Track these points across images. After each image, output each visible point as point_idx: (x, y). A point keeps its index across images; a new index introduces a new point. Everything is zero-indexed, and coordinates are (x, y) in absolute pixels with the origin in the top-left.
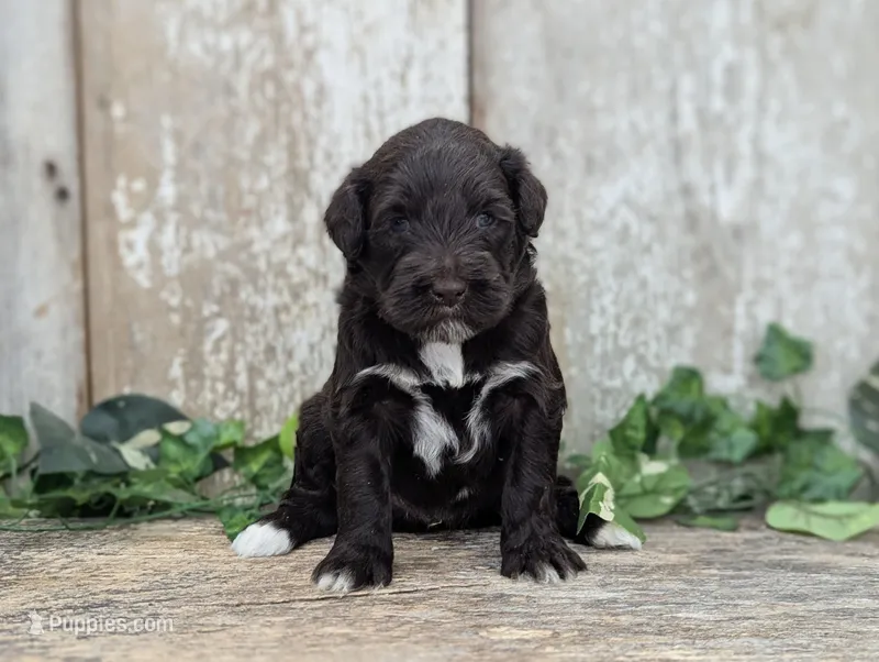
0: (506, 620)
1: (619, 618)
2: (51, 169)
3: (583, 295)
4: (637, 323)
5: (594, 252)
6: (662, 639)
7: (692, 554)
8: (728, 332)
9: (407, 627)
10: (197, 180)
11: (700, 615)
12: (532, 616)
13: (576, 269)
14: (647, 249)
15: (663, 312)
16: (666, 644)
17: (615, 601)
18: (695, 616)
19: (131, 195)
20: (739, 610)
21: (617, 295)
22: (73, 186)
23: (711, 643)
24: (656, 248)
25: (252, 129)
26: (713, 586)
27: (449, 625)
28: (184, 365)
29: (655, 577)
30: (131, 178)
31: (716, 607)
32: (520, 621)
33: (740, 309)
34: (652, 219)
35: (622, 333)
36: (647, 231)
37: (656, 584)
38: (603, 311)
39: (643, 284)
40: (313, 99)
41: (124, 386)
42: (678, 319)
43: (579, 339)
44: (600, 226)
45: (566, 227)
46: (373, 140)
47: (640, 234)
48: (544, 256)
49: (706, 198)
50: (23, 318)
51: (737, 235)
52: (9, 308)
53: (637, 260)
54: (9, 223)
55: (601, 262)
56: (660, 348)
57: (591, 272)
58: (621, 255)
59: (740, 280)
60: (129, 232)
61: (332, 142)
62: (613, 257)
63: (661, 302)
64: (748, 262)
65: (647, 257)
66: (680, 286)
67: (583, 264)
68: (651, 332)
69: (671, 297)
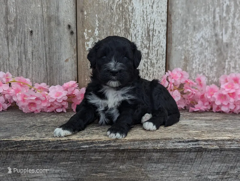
0: (190, 129)
1: (214, 129)
2: (69, 27)
3: (191, 59)
4: (203, 66)
5: (195, 49)
6: (225, 133)
8: (224, 68)
9: (170, 130)
10: (103, 30)
11: (230, 128)
13: (190, 53)
14: (207, 48)
15: (210, 63)
16: (227, 134)
17: (211, 126)
19: (88, 33)
20: (238, 128)
21: (199, 59)
22: (75, 32)
24: (209, 48)
25: (117, 18)
26: (230, 123)
30: (88, 29)
31: (233, 127)
32: (193, 129)
33: (227, 63)
34: (208, 41)
35: (200, 68)
36: (207, 44)
37: (217, 123)
38: (196, 62)
39: (205, 57)
40: (131, 11)
41: (86, 78)
42: (213, 65)
43: (190, 69)
44: (196, 43)
45: (188, 43)
46: (145, 21)
47: (205, 45)
48: (183, 50)
49: (221, 37)
50: (62, 62)
51: (227, 46)
52: (59, 59)
53: (204, 51)
54: (59, 39)
55: (196, 51)
56: (208, 71)
57: (194, 54)
58: (201, 50)
59: (227, 56)
60: (87, 42)
61: (135, 22)
62: (199, 50)
63: (209, 61)
64: (229, 52)
65: (206, 51)
66: (214, 57)
67: (192, 52)
68: (207, 68)
69: (211, 60)
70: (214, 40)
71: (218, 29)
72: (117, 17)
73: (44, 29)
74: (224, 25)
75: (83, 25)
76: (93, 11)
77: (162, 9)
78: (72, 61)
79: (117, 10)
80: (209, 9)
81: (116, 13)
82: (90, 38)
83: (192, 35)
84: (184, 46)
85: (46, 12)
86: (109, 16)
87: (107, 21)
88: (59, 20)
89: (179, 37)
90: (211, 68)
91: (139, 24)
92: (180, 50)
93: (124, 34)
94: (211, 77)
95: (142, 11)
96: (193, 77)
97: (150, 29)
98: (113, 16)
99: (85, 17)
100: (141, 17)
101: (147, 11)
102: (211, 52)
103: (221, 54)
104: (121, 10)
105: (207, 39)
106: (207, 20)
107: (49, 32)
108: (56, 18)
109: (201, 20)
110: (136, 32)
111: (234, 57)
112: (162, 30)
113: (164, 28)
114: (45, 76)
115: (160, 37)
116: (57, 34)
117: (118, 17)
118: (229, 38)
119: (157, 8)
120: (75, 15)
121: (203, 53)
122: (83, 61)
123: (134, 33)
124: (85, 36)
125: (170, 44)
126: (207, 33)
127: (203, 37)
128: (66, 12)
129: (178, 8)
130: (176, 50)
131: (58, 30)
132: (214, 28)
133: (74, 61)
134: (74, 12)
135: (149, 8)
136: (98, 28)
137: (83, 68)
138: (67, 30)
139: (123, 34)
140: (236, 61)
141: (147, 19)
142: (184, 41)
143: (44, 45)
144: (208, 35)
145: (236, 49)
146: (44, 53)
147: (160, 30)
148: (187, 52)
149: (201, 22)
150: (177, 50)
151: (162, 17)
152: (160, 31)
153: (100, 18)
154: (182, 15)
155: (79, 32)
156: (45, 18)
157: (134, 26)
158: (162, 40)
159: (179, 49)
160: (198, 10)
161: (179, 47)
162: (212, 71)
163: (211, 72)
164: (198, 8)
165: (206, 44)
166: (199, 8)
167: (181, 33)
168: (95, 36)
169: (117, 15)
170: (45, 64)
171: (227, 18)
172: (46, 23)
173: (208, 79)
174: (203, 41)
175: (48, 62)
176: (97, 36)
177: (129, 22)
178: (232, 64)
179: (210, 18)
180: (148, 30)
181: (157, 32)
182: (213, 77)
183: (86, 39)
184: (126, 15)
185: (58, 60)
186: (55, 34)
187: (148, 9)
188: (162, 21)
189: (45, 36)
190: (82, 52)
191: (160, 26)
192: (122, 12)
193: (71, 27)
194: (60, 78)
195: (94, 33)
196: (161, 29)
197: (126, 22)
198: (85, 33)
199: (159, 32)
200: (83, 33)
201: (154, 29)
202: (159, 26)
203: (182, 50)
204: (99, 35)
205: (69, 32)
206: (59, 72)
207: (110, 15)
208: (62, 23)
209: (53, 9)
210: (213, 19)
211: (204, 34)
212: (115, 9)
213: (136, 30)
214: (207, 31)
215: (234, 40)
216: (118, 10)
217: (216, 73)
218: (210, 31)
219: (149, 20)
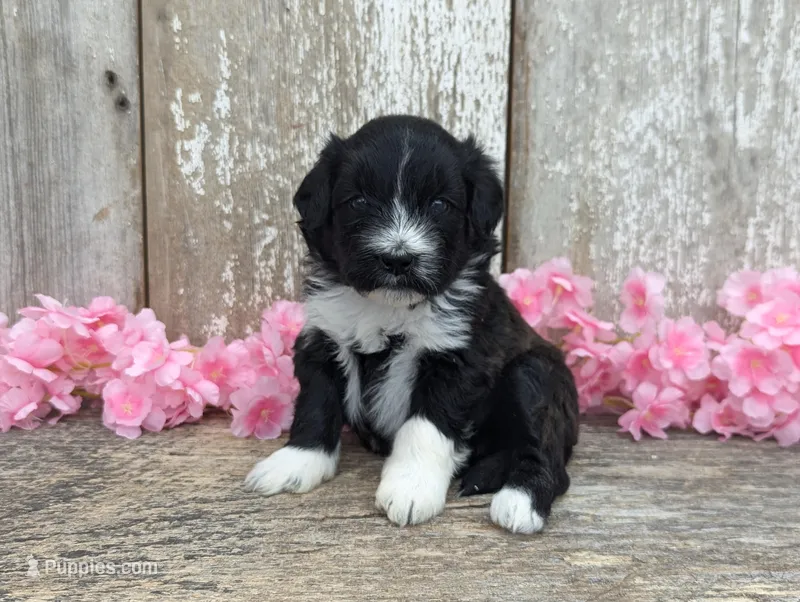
0: (583, 543)
1: (688, 542)
2: (111, 78)
3: (608, 213)
4: (657, 240)
5: (622, 173)
6: (738, 570)
7: (723, 467)
8: (740, 251)
10: (251, 94)
12: (605, 539)
13: (604, 189)
14: (670, 172)
15: (681, 232)
16: (745, 576)
17: (675, 522)
18: (757, 541)
19: (187, 106)
20: (794, 535)
21: (641, 213)
22: (133, 99)
23: (788, 576)
24: (678, 171)
25: (306, 45)
26: (759, 506)
27: (533, 549)
28: (234, 269)
29: (700, 493)
30: (187, 91)
31: (773, 531)
32: (597, 545)
33: (751, 231)
34: (676, 143)
35: (642, 249)
36: (673, 153)
37: (706, 504)
38: (626, 227)
39: (665, 204)
40: (363, 18)
41: (179, 287)
42: (694, 239)
43: (603, 254)
44: (628, 149)
45: (597, 149)
46: (419, 61)
47: (665, 158)
48: (575, 175)
49: (728, 127)
50: (84, 220)
51: (753, 161)
52: (70, 211)
53: (661, 183)
54: (71, 129)
55: (627, 182)
56: (676, 265)
57: (618, 192)
58: (647, 177)
59: (753, 203)
60: (185, 142)
61: (379, 61)
62: (639, 179)
63: (680, 222)
64: (762, 188)
65: (669, 180)
66: (698, 207)
67: (610, 184)
68: (669, 249)
69: (689, 217)
70: (702, 136)
71: (717, 94)
72: (308, 42)
73: (8, 87)
74: (741, 79)
75: (165, 72)
76: (207, 19)
77: (490, 11)
78: (122, 217)
79: (307, 15)
80: (681, 14)
81: (301, 25)
82: (197, 127)
83: (609, 118)
84: (580, 160)
85: (15, 20)
86: (275, 37)
87: (266, 58)
88: (69, 54)
89: (559, 124)
90: (689, 249)
91: (397, 73)
92: (563, 179)
93: (336, 109)
94: (689, 284)
95: (408, 19)
96: (613, 285)
97: (442, 92)
98: (292, 38)
99: (177, 40)
100: (404, 41)
101: (427, 20)
102: (690, 186)
103: (728, 195)
104: (322, 11)
105: (672, 132)
106: (675, 60)
107: (29, 99)
108: (56, 45)
109: (651, 55)
110: (383, 102)
111: (782, 209)
112: (490, 96)
113: (497, 88)
114: (13, 277)
115: (481, 124)
116: (60, 110)
117: (311, 42)
118: (763, 132)
119: (468, 6)
120: (135, 34)
121: (656, 187)
122: (169, 219)
123: (378, 107)
124: (177, 120)
125: (522, 154)
126: (671, 108)
127: (658, 124)
128: (98, 18)
129: (555, 8)
130: (543, 178)
131: (65, 93)
132: (702, 89)
133: (130, 218)
134: (130, 21)
135: (437, 8)
136: (230, 85)
137: (167, 245)
138: (103, 95)
139: (332, 110)
140: (788, 223)
141: (428, 51)
142: (577, 140)
143: (9, 154)
144: (675, 118)
145: (790, 177)
146: (11, 184)
147: (483, 96)
148: (590, 187)
149: (650, 66)
150: (550, 176)
151: (489, 44)
152: (483, 101)
153: (236, 46)
154: (571, 36)
155: (153, 103)
156: (14, 45)
157: (377, 80)
158: (490, 135)
159: (560, 173)
160: (637, 18)
161: (559, 166)
162: (693, 261)
163: (689, 266)
164: (635, 7)
165: (669, 154)
166: (640, 9)
167: (568, 110)
168: (217, 116)
169: (306, 35)
170: (13, 225)
171: (756, 49)
172: (18, 61)
173: (677, 295)
174: (657, 143)
175: (25, 222)
176: (223, 116)
177: (353, 63)
178: (773, 236)
179: (688, 49)
180: (433, 97)
181: (470, 104)
182: (693, 286)
183: (180, 128)
184: (344, 34)
185: (67, 215)
186: (55, 110)
187: (434, 9)
188: (490, 59)
189: (13, 116)
190: (163, 181)
191: (482, 81)
192: (328, 22)
193: (120, 80)
194: (77, 283)
195: (212, 105)
196: (485, 91)
197: (342, 61)
198: (174, 107)
199: (477, 103)
200: (167, 107)
201: (459, 90)
202: (478, 79)
203: (568, 177)
204: (232, 111)
205: (110, 102)
206: (72, 260)
207: (279, 34)
208: (82, 66)
209: (44, 7)
210: (696, 54)
211: (660, 115)
212: (296, 9)
213: (382, 94)
214: (672, 100)
215: (782, 138)
216: (311, 14)
217: (709, 269)
218: (686, 100)
219: (437, 53)
